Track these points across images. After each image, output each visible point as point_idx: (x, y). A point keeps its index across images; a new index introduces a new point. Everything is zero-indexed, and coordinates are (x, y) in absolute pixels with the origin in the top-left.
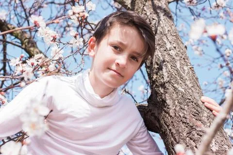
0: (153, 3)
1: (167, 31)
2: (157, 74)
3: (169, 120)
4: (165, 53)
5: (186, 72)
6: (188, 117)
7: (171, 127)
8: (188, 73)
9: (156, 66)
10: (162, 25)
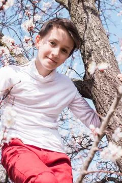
0: (83, 4)
1: (93, 26)
2: (88, 60)
3: (97, 93)
4: (93, 44)
5: (108, 57)
6: (109, 90)
7: (98, 98)
8: (109, 58)
9: (87, 54)
10: (90, 22)
